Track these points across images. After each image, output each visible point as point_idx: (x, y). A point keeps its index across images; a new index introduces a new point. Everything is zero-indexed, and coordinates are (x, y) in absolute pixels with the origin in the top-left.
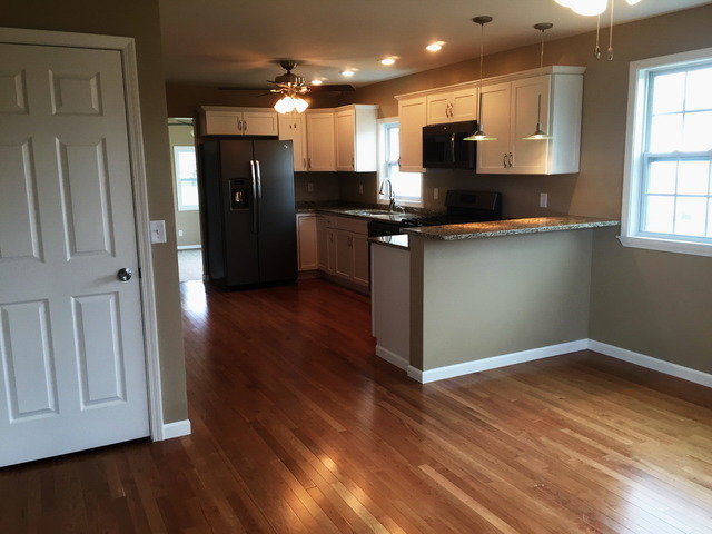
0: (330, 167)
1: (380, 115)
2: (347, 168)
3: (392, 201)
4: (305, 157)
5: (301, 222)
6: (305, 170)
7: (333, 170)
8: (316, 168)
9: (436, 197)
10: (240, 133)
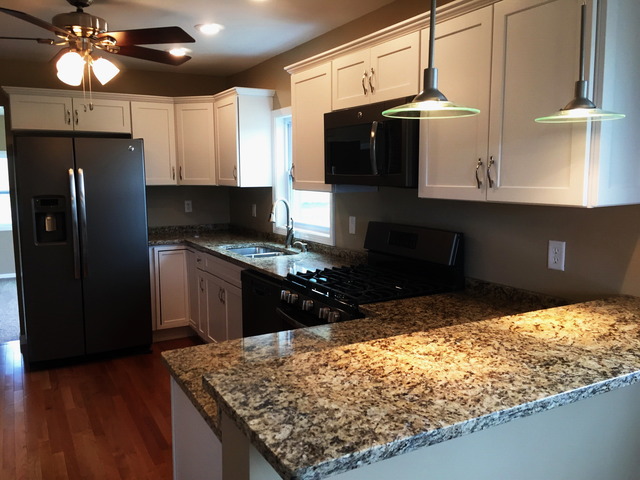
0: (210, 180)
1: (276, 104)
2: (228, 181)
3: (290, 232)
4: (174, 164)
5: (162, 258)
6: (174, 183)
7: (213, 183)
8: (189, 180)
9: (352, 229)
10: (69, 128)
